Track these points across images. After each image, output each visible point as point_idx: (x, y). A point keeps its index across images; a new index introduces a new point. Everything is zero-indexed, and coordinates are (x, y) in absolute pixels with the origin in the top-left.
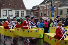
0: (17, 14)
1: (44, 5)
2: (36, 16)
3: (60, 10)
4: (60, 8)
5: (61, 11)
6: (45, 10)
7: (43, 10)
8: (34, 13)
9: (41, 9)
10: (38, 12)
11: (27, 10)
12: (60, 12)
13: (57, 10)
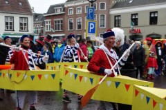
0: (11, 23)
1: (77, 4)
2: (59, 29)
3: (115, 17)
4: (114, 12)
5: (117, 18)
6: (79, 15)
7: (75, 16)
8: (52, 22)
9: (71, 13)
10: (62, 21)
11: (36, 16)
12: (115, 20)
13: (109, 16)
